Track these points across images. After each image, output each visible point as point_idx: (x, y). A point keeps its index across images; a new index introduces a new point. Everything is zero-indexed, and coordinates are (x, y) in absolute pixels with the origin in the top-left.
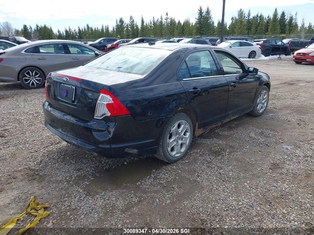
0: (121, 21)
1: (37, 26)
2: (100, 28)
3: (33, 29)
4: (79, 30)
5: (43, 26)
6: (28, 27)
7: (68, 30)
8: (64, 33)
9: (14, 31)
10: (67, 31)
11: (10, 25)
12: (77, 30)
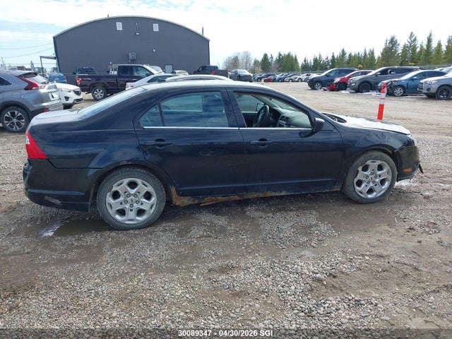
0: (393, 42)
1: (280, 55)
2: (362, 53)
3: (274, 59)
4: (333, 57)
5: (287, 53)
6: (269, 56)
7: (318, 58)
8: (312, 62)
9: (253, 62)
10: (316, 60)
11: (250, 54)
12: (330, 58)
